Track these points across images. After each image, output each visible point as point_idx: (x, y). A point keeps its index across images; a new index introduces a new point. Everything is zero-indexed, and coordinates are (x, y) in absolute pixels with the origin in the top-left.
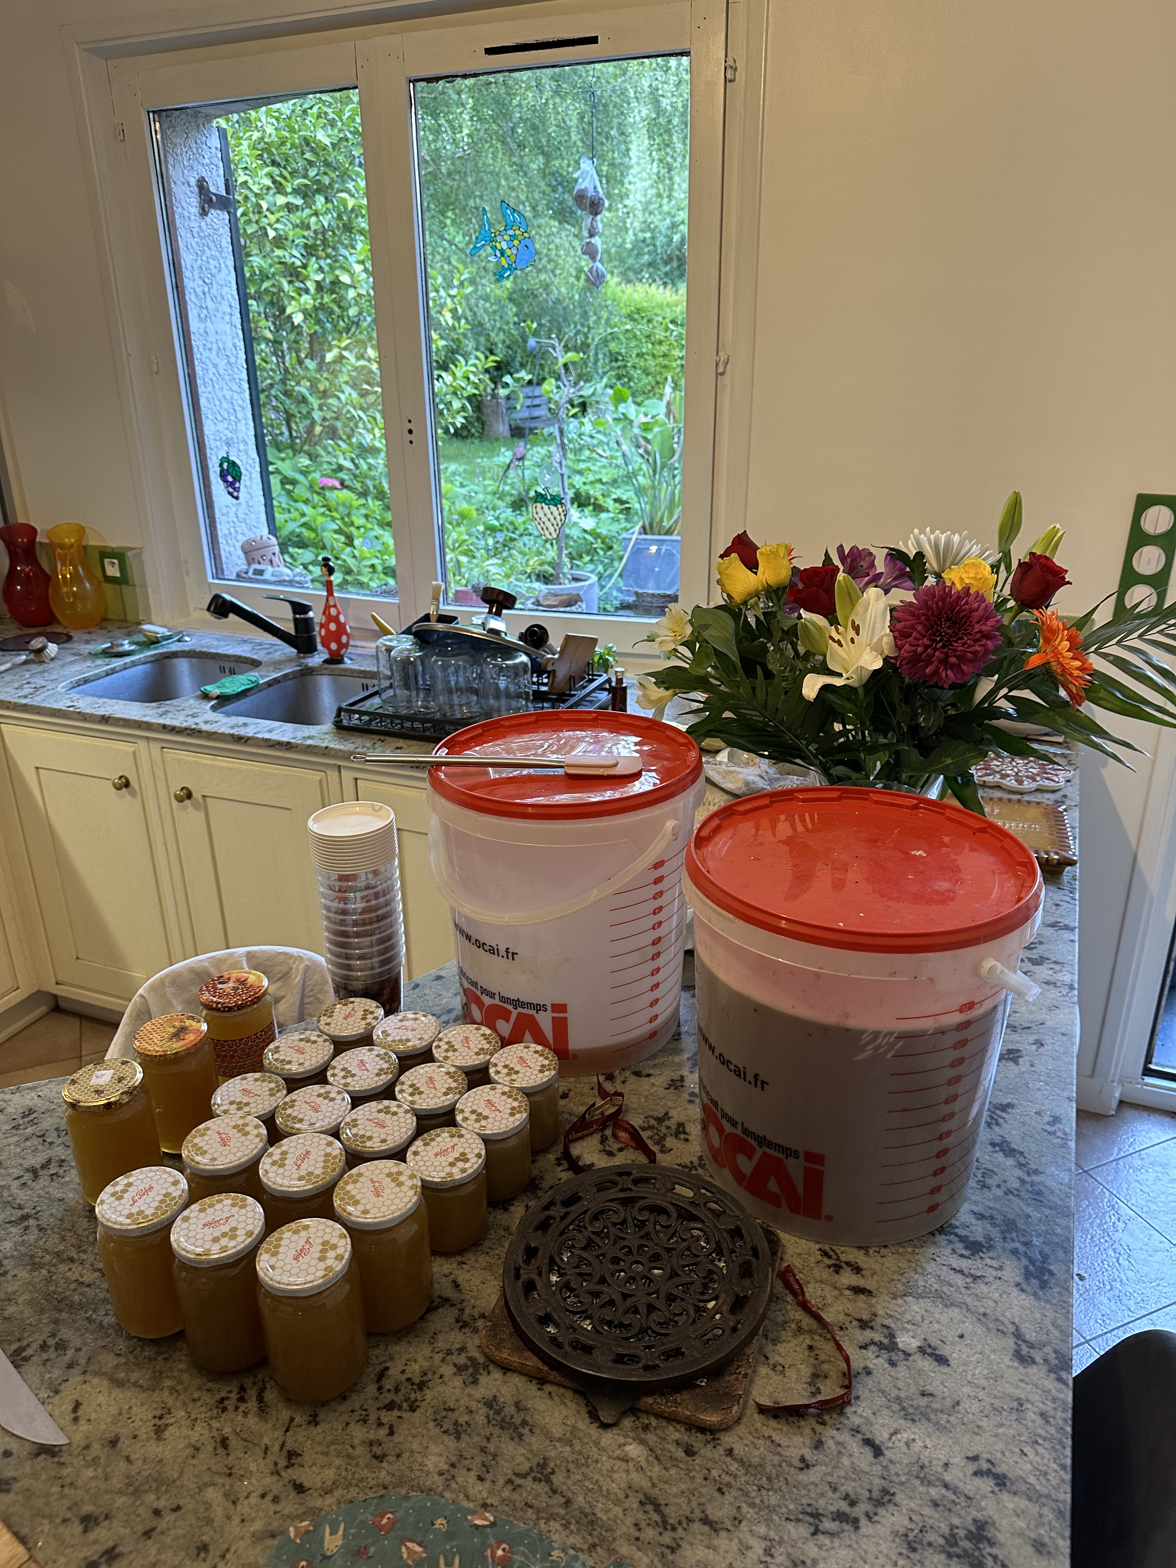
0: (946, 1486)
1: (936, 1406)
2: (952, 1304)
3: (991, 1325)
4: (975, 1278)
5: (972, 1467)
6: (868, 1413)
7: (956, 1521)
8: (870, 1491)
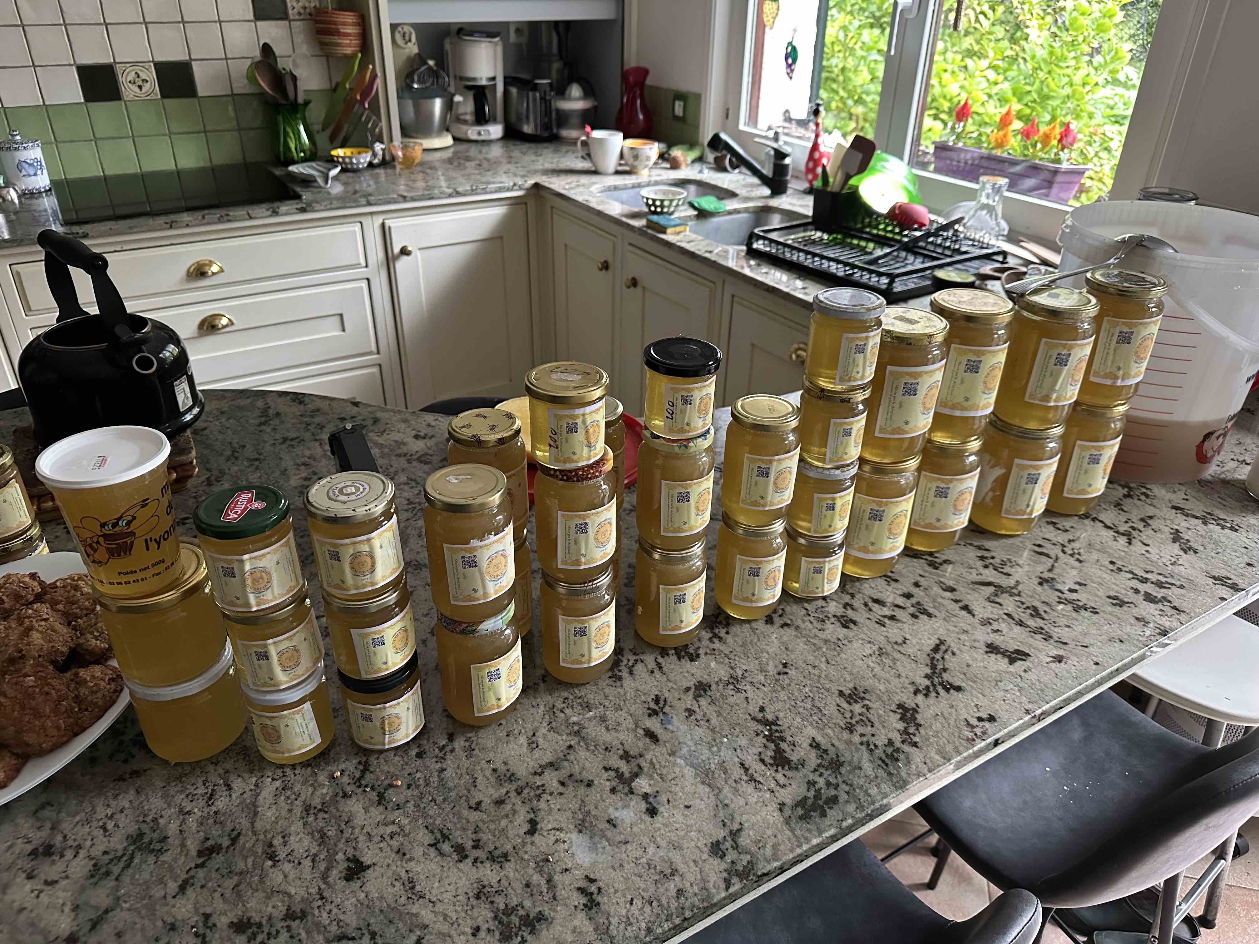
0: (549, 881)
1: (609, 834)
2: (709, 785)
3: (721, 814)
4: (752, 779)
5: (583, 884)
6: (555, 807)
7: (527, 904)
8: (496, 848)
